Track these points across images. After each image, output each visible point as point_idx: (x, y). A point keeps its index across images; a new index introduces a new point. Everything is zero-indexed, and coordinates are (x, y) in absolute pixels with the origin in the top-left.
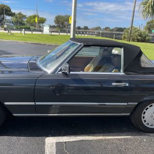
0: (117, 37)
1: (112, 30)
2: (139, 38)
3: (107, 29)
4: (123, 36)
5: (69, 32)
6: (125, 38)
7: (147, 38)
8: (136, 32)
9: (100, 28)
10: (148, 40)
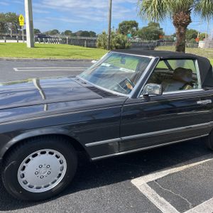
0: (89, 44)
1: (75, 35)
2: (117, 44)
3: (67, 33)
4: (97, 44)
5: (25, 39)
6: (100, 45)
7: (127, 45)
8: (113, 37)
9: (57, 31)
10: (128, 47)
